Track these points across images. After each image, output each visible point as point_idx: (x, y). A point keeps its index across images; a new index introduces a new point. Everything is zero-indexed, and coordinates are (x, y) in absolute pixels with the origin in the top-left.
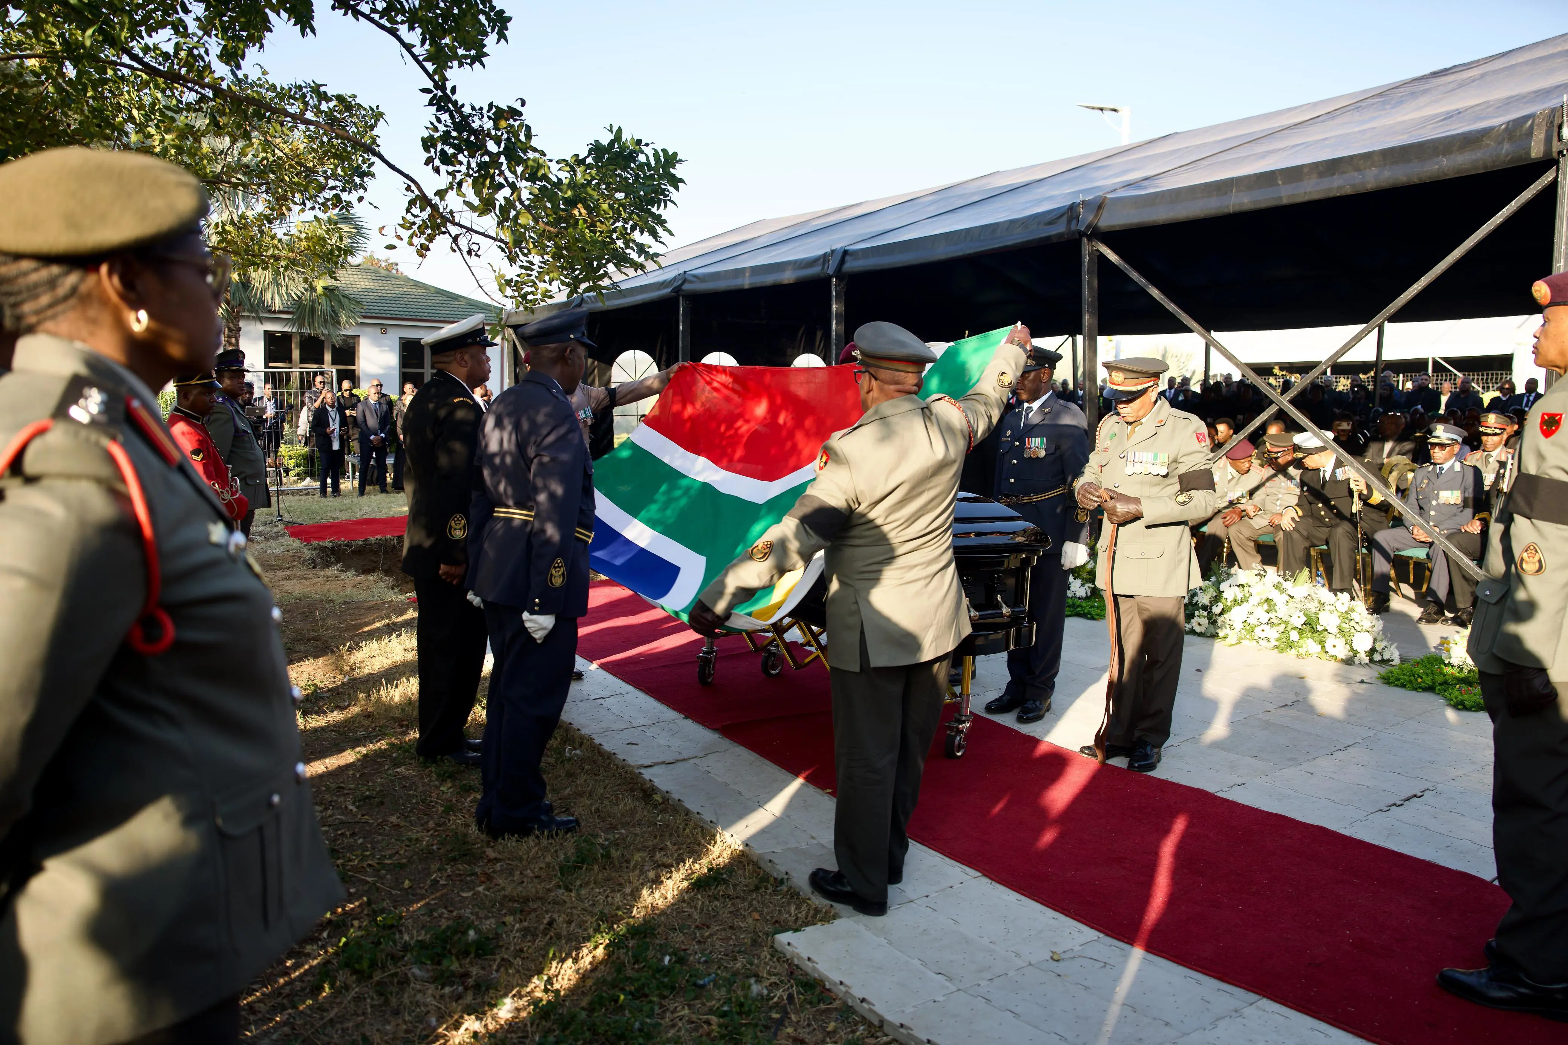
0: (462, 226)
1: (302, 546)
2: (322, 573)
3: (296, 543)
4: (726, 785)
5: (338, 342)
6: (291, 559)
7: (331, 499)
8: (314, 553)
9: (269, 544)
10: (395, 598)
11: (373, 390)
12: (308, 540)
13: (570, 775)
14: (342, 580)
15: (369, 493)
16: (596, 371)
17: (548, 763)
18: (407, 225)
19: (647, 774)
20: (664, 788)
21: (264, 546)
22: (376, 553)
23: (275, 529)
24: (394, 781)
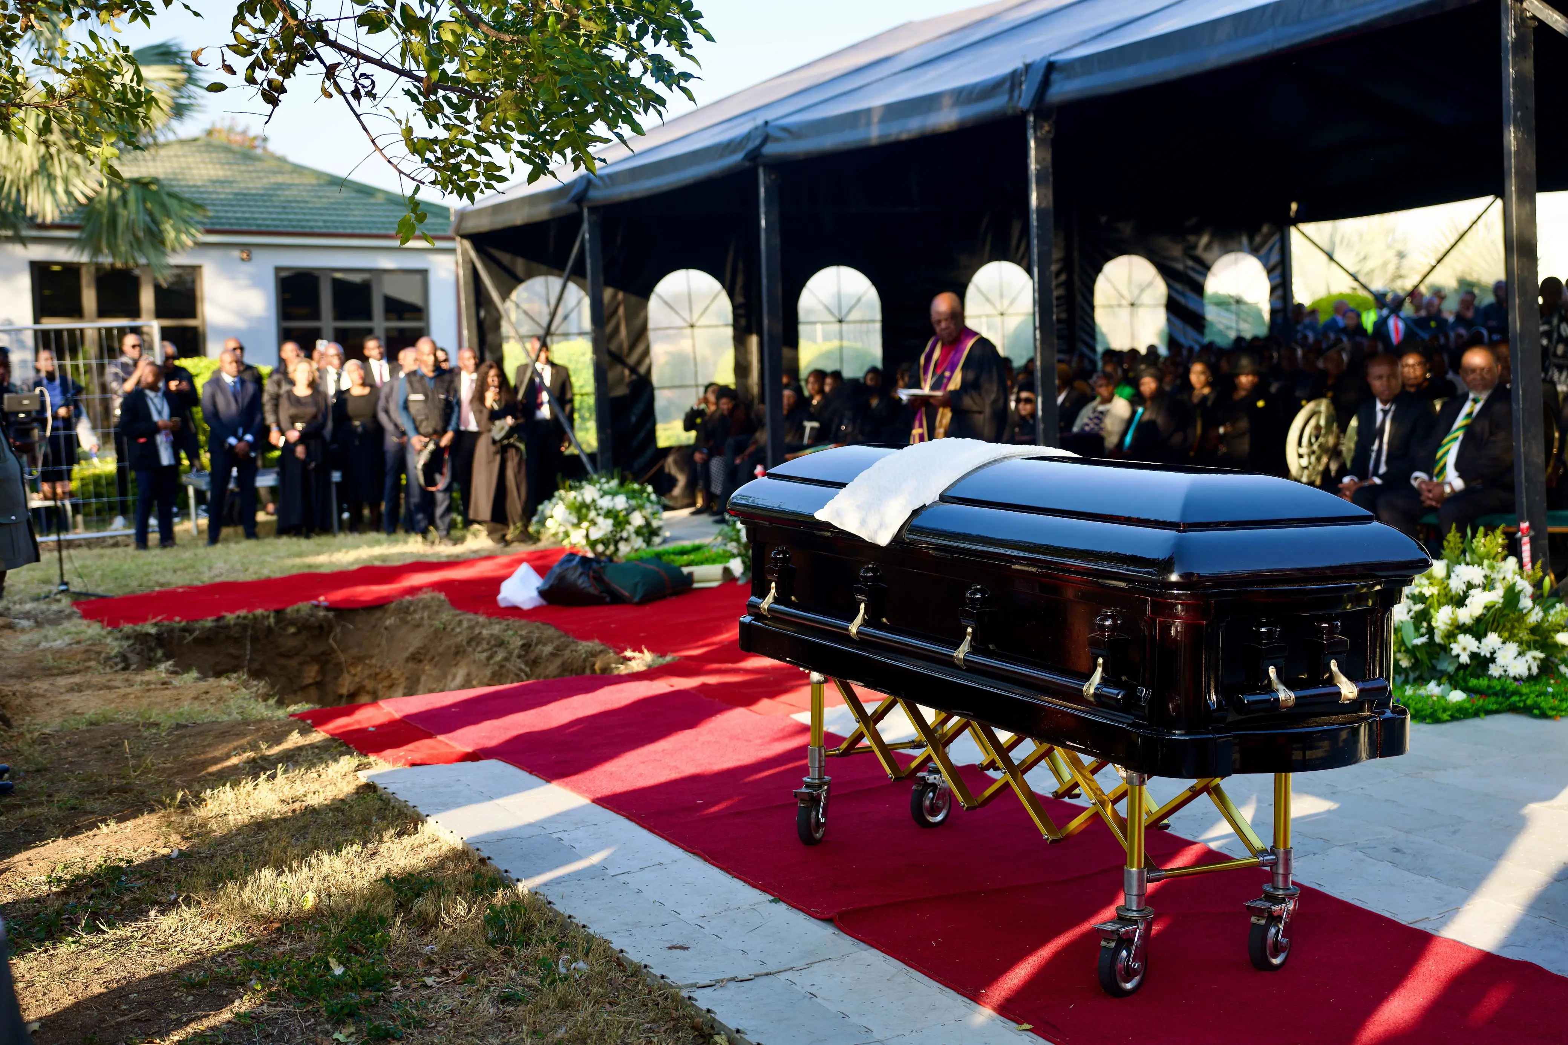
0: (340, 48)
1: (104, 632)
2: (139, 678)
3: (93, 629)
4: (845, 1016)
5: (165, 279)
6: (84, 657)
7: (158, 551)
8: (126, 644)
9: (44, 632)
10: (267, 713)
11: (228, 358)
12: (114, 623)
13: (565, 1005)
14: (175, 688)
15: (227, 540)
16: (621, 311)
17: (529, 987)
18: (243, 49)
19: (703, 1000)
20: (732, 1025)
21: (35, 636)
22: (238, 641)
23: (55, 607)
24: (251, 1025)
